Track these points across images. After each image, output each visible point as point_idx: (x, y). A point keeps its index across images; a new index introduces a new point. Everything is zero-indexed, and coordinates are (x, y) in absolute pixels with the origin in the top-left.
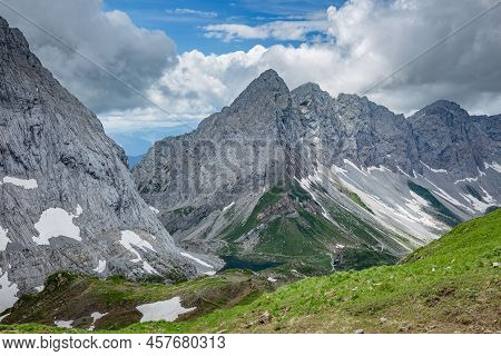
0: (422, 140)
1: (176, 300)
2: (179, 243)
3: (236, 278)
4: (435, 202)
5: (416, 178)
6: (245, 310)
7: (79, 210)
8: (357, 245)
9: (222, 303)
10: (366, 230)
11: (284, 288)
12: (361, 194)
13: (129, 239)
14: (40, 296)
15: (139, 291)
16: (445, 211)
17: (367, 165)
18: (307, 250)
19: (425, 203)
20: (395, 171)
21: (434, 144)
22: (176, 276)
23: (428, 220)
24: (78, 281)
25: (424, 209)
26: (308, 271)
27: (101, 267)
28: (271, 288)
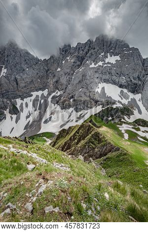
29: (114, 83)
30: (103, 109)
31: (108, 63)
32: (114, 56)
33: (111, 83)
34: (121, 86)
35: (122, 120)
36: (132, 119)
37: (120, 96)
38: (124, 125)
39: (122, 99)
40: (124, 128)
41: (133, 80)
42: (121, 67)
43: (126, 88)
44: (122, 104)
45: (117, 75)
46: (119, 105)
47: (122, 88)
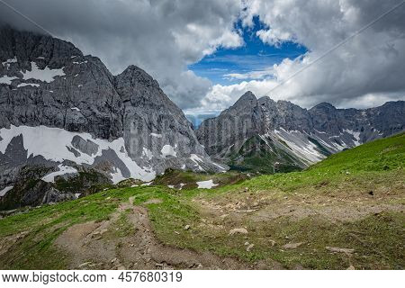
0: (315, 119)
1: (211, 181)
2: (212, 159)
3: (234, 174)
4: (320, 146)
5: (311, 135)
6: (238, 186)
7: (176, 146)
8: (285, 163)
9: (229, 183)
10: (288, 157)
11: (254, 179)
12: (287, 142)
13: (194, 157)
14: (163, 176)
15: (197, 177)
16: (325, 150)
17: (290, 130)
18: (263, 164)
19: (315, 146)
20: (302, 132)
21: (320, 121)
22: (211, 172)
23: (316, 153)
24: (176, 172)
25: (314, 148)
26: (264, 173)
27: (184, 167)
28: (248, 178)
29: (54, 122)
31: (33, 81)
32: (51, 68)
33: (46, 124)
34: (72, 128)
37: (71, 150)
39: (77, 154)
41: (97, 111)
42: (66, 88)
43: (86, 129)
45: (57, 104)
47: (77, 131)
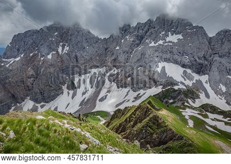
29: (176, 62)
30: (164, 90)
31: (170, 42)
32: (176, 34)
33: (173, 63)
34: (184, 66)
35: (186, 104)
36: (198, 104)
37: (183, 77)
38: (187, 110)
39: (185, 80)
40: (187, 113)
41: (197, 59)
42: (184, 46)
43: (190, 68)
44: (185, 86)
45: (179, 54)
46: (181, 86)
47: (186, 68)
